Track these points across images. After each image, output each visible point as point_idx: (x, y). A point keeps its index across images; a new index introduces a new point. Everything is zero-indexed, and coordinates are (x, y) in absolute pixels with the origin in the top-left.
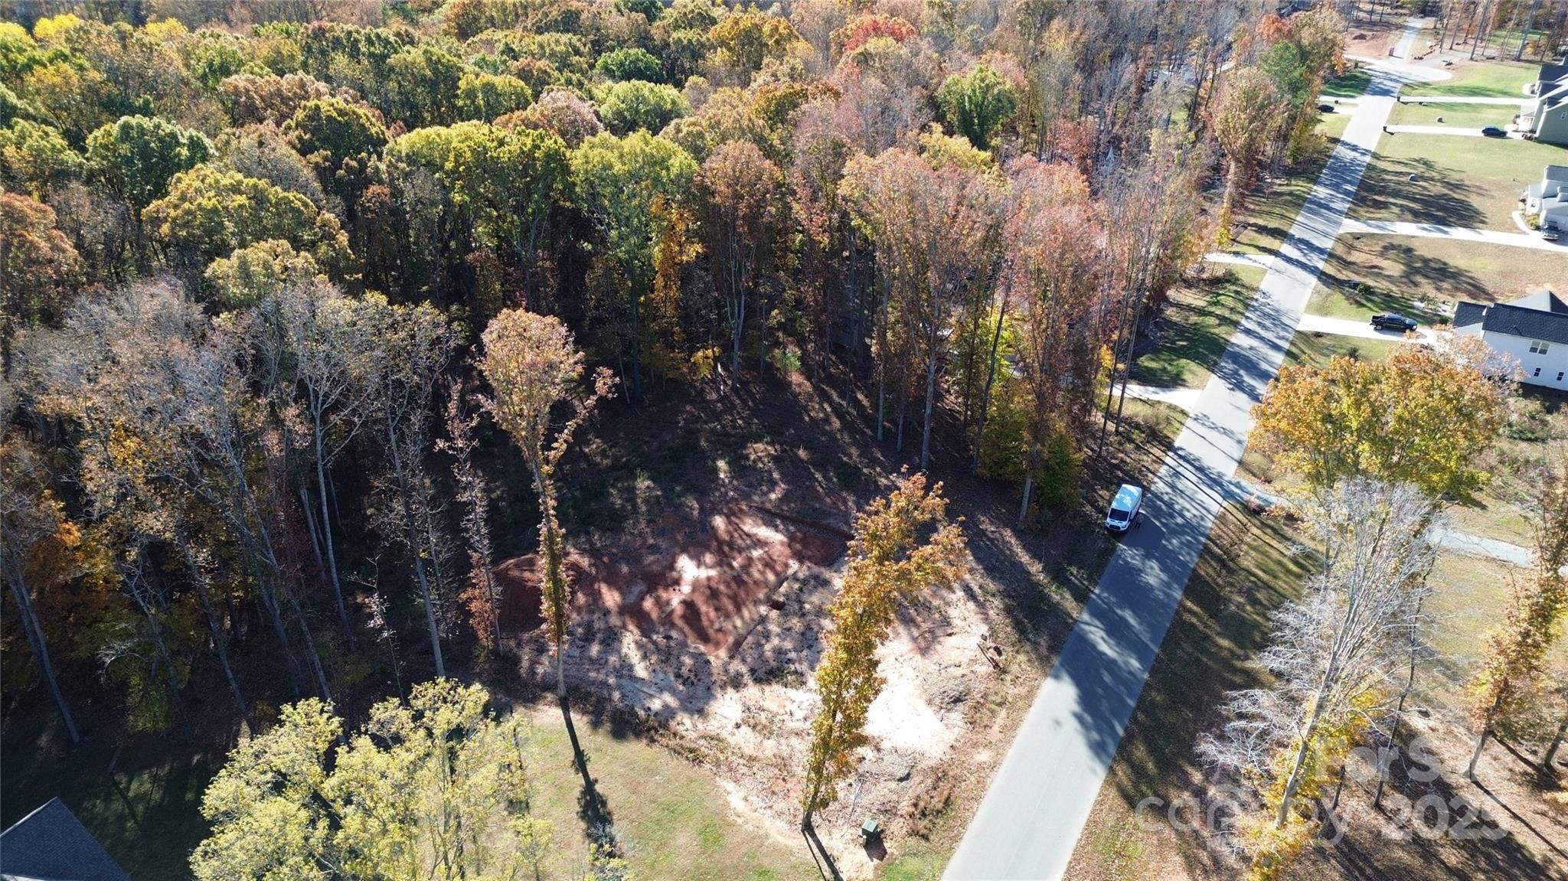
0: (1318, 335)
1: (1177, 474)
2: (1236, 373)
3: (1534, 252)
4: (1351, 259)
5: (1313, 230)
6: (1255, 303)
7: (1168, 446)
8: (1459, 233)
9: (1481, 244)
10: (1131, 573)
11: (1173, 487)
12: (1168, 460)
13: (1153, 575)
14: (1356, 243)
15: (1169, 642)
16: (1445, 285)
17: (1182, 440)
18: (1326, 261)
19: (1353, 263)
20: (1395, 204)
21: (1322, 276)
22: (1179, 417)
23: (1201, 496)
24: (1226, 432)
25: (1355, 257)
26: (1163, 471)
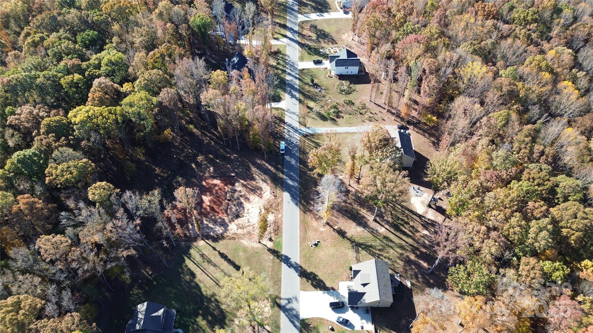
0: (303, 69)
1: (289, 131)
2: (291, 91)
3: (342, 19)
4: (304, 33)
5: (292, 22)
6: (287, 61)
7: (285, 123)
8: (326, 16)
9: (330, 19)
10: (289, 162)
11: (289, 135)
12: (285, 127)
13: (293, 162)
14: (304, 26)
15: (300, 177)
16: (326, 41)
17: (287, 120)
18: (298, 36)
19: (304, 35)
20: (308, 4)
21: (299, 43)
22: (283, 111)
23: (295, 136)
24: (294, 113)
25: (305, 32)
26: (286, 131)
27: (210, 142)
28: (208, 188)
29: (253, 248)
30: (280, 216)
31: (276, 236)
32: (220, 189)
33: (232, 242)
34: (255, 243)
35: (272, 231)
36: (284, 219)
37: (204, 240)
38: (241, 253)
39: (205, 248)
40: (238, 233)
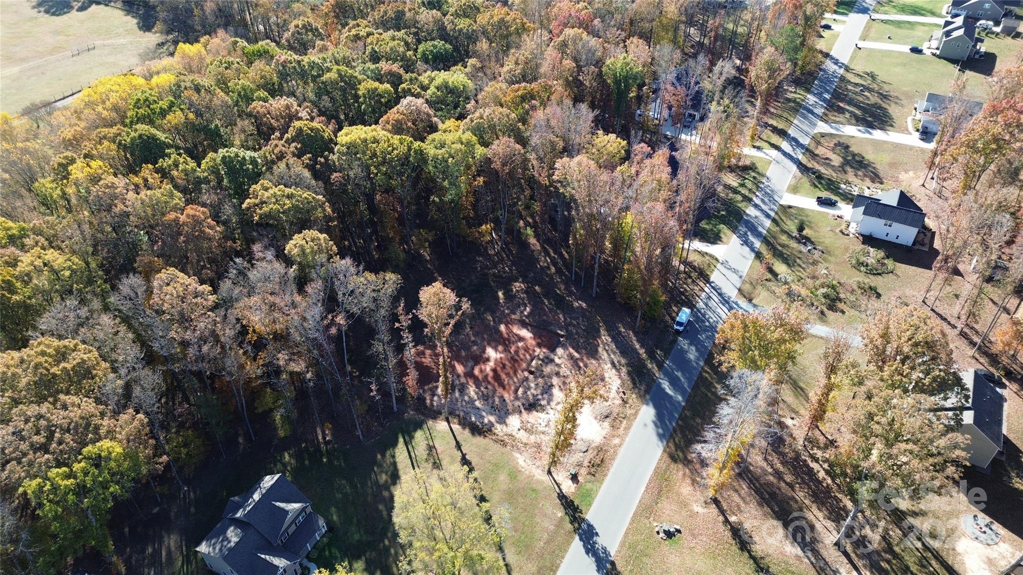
0: (790, 207)
1: (709, 298)
2: (746, 234)
3: (911, 148)
4: (817, 152)
5: (802, 131)
6: (762, 186)
7: (707, 281)
8: (878, 134)
9: (885, 142)
10: (683, 352)
11: (706, 305)
12: (706, 289)
13: (692, 355)
14: (822, 140)
15: (695, 387)
16: (860, 173)
17: (715, 277)
18: (804, 154)
19: (817, 155)
20: (848, 111)
21: (799, 164)
22: (714, 262)
23: (719, 310)
24: (735, 271)
25: (820, 151)
26: (703, 295)
27: (548, 268)
28: (504, 339)
29: (531, 477)
30: (616, 441)
31: (589, 477)
32: (526, 349)
33: (497, 447)
34: (539, 471)
35: (586, 463)
36: (621, 452)
37: (449, 423)
38: (503, 477)
39: (443, 438)
40: (517, 436)
